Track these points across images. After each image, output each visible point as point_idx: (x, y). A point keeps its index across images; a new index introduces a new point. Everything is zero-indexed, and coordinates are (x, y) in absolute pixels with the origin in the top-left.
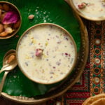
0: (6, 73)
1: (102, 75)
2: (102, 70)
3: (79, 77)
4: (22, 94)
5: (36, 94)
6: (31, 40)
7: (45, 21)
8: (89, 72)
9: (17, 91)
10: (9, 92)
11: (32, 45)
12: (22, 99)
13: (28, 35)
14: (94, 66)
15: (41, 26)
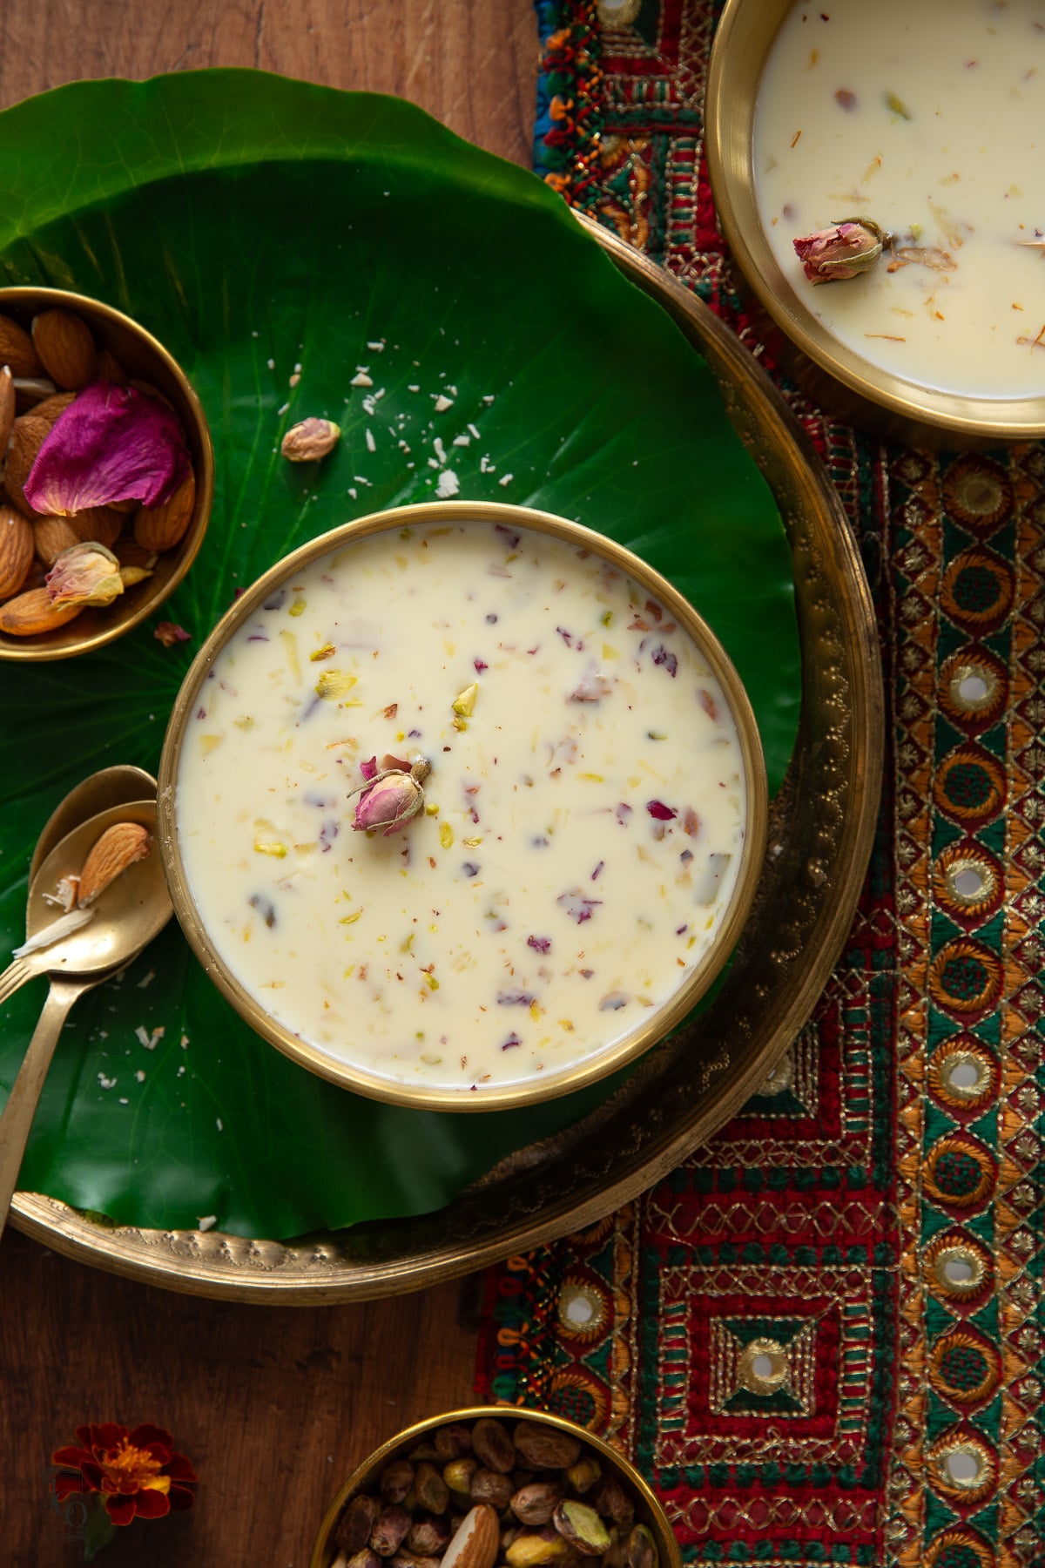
0: (61, 998)
1: (1015, 1023)
2: (1015, 976)
3: (785, 1035)
4: (222, 1210)
5: (358, 1209)
6: (314, 673)
7: (449, 481)
8: (886, 993)
9: (170, 1181)
10: (95, 1190)
11: (325, 723)
12: (217, 1257)
13: (276, 622)
14: (940, 933)
15: (405, 530)
